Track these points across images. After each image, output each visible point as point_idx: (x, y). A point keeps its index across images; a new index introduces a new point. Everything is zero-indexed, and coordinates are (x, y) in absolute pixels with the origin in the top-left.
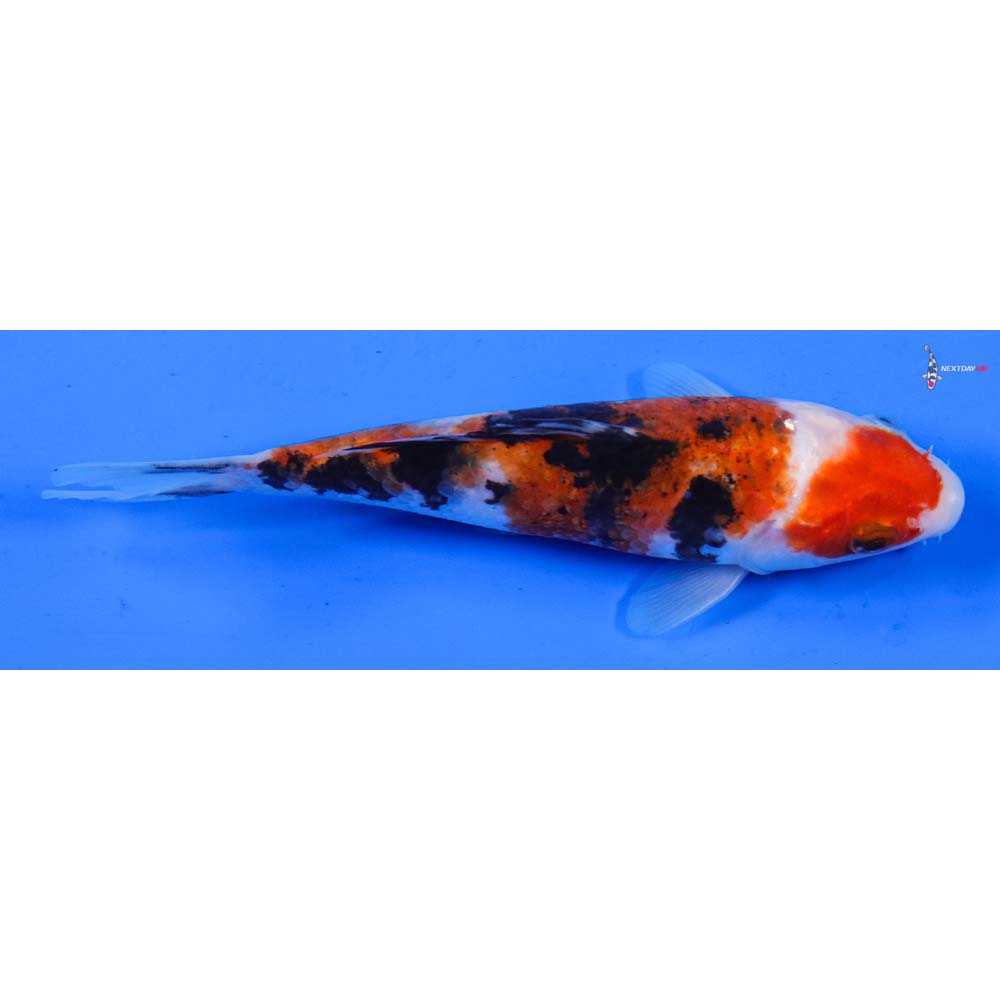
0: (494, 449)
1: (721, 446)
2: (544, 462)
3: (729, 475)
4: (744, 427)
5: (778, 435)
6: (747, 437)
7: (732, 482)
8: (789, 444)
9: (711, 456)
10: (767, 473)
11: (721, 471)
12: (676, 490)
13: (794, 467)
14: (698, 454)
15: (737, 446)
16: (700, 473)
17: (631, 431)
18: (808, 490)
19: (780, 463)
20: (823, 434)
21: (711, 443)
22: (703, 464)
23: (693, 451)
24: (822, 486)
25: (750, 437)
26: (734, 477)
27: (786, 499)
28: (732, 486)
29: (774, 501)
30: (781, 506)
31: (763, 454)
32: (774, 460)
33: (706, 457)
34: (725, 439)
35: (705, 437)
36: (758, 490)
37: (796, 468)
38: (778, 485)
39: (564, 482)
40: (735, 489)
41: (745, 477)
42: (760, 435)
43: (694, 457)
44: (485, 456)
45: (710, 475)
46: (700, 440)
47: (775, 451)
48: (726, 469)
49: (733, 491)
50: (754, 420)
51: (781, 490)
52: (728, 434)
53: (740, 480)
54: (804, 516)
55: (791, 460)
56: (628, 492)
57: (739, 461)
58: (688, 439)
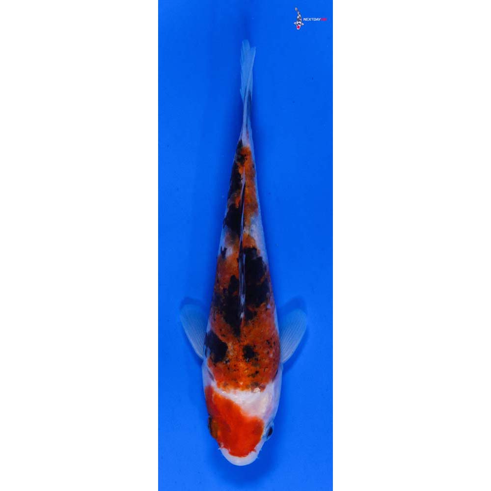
0: (236, 253)
1: (241, 357)
2: (232, 275)
3: (229, 361)
4: (252, 368)
5: (250, 384)
6: (246, 370)
7: (226, 362)
8: (246, 390)
9: (236, 352)
10: (231, 379)
11: (230, 357)
12: (222, 336)
13: (235, 392)
14: (236, 347)
15: (242, 365)
16: (229, 347)
17: (242, 315)
18: (227, 398)
19: (237, 386)
20: (255, 406)
21: (241, 353)
22: (232, 348)
23: (237, 344)
24: (229, 405)
25: (246, 371)
26: (228, 363)
27: (221, 388)
28: (225, 362)
29: (220, 382)
30: (218, 385)
31: (240, 377)
32: (237, 382)
33: (235, 350)
34: (244, 359)
35: (243, 350)
36: (224, 375)
37: (235, 393)
38: (227, 384)
39: (225, 284)
40: (224, 364)
41: (229, 369)
42: (249, 376)
43: (235, 344)
44: (234, 248)
45: (228, 352)
46: (242, 347)
47: (241, 383)
48: (231, 359)
49: (223, 363)
50: (257, 372)
51: (225, 386)
52: (247, 360)
53: (227, 366)
54: (216, 396)
55: (238, 391)
56: (221, 313)
57: (235, 366)
58: (242, 341)
